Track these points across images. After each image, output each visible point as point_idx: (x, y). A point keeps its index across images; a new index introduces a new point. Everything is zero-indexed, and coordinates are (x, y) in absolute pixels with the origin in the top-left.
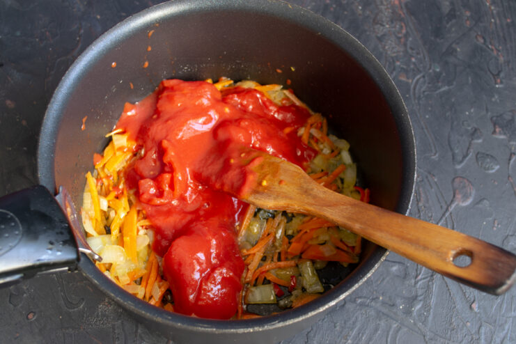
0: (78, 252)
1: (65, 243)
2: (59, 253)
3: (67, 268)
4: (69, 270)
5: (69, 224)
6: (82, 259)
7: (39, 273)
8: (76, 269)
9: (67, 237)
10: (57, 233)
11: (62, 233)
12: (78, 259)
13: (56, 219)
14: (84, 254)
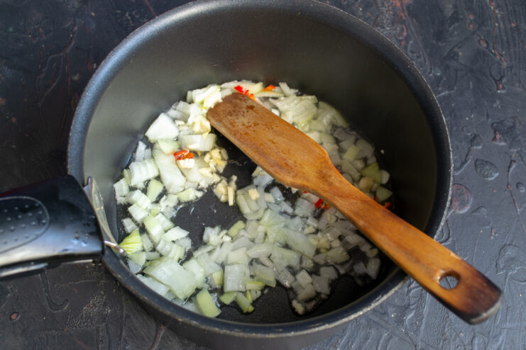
0: (103, 244)
1: (91, 234)
2: (84, 245)
3: (91, 261)
4: (93, 262)
5: (95, 215)
6: (107, 252)
7: (63, 264)
8: (101, 262)
9: (93, 229)
10: (84, 225)
11: (88, 225)
12: (103, 252)
13: (84, 210)
14: (109, 247)
